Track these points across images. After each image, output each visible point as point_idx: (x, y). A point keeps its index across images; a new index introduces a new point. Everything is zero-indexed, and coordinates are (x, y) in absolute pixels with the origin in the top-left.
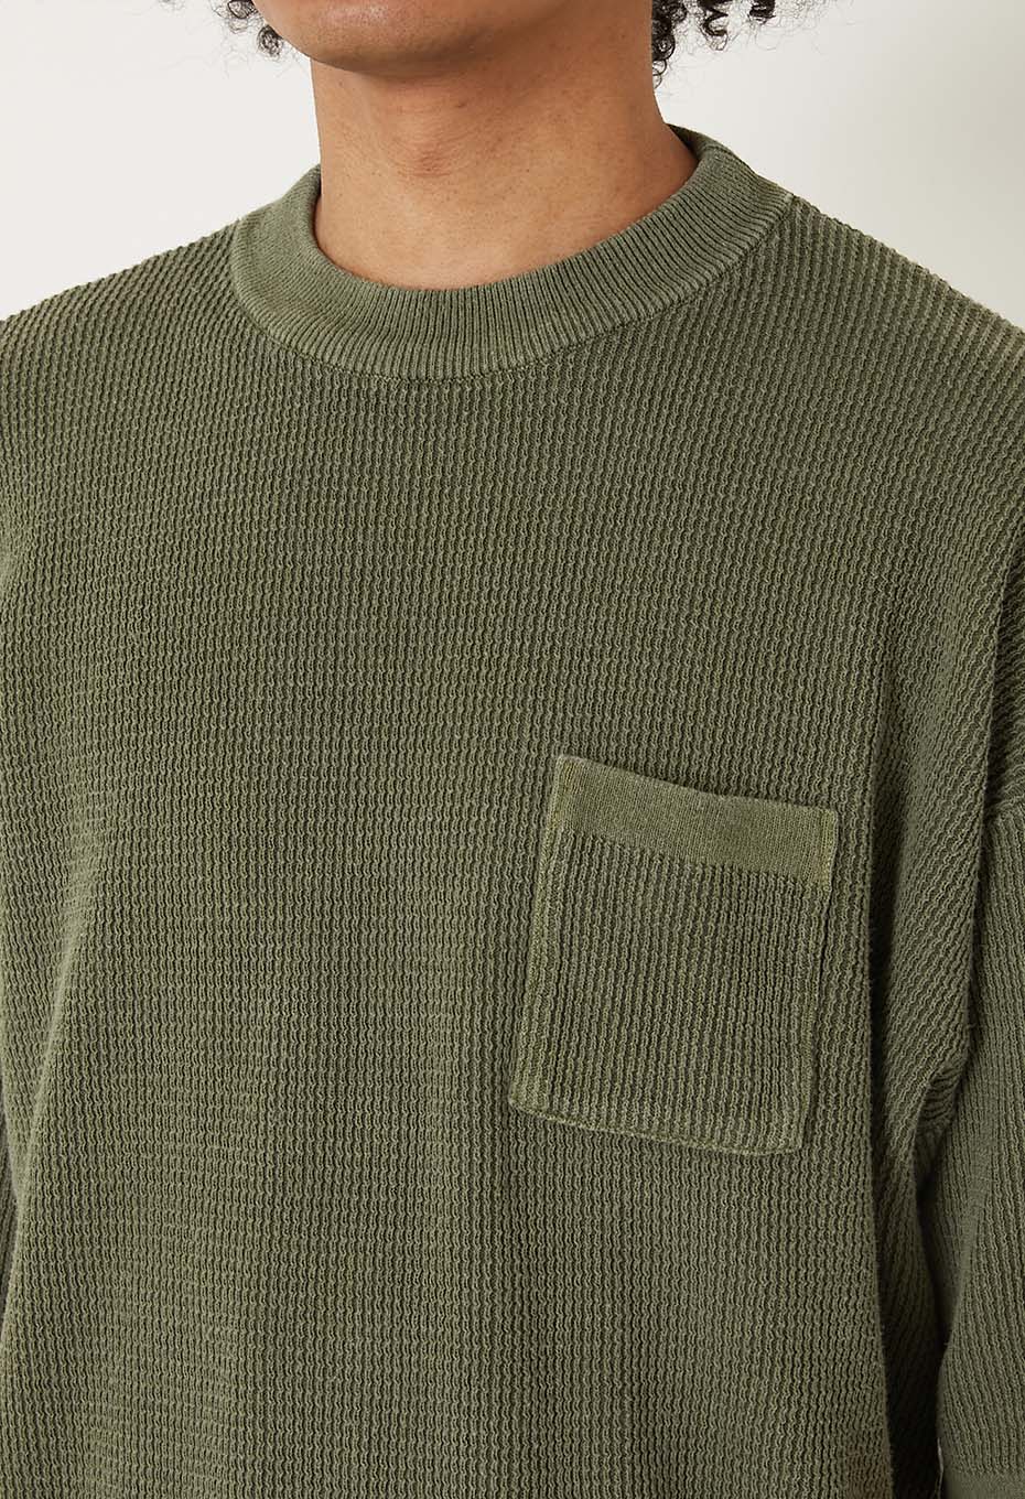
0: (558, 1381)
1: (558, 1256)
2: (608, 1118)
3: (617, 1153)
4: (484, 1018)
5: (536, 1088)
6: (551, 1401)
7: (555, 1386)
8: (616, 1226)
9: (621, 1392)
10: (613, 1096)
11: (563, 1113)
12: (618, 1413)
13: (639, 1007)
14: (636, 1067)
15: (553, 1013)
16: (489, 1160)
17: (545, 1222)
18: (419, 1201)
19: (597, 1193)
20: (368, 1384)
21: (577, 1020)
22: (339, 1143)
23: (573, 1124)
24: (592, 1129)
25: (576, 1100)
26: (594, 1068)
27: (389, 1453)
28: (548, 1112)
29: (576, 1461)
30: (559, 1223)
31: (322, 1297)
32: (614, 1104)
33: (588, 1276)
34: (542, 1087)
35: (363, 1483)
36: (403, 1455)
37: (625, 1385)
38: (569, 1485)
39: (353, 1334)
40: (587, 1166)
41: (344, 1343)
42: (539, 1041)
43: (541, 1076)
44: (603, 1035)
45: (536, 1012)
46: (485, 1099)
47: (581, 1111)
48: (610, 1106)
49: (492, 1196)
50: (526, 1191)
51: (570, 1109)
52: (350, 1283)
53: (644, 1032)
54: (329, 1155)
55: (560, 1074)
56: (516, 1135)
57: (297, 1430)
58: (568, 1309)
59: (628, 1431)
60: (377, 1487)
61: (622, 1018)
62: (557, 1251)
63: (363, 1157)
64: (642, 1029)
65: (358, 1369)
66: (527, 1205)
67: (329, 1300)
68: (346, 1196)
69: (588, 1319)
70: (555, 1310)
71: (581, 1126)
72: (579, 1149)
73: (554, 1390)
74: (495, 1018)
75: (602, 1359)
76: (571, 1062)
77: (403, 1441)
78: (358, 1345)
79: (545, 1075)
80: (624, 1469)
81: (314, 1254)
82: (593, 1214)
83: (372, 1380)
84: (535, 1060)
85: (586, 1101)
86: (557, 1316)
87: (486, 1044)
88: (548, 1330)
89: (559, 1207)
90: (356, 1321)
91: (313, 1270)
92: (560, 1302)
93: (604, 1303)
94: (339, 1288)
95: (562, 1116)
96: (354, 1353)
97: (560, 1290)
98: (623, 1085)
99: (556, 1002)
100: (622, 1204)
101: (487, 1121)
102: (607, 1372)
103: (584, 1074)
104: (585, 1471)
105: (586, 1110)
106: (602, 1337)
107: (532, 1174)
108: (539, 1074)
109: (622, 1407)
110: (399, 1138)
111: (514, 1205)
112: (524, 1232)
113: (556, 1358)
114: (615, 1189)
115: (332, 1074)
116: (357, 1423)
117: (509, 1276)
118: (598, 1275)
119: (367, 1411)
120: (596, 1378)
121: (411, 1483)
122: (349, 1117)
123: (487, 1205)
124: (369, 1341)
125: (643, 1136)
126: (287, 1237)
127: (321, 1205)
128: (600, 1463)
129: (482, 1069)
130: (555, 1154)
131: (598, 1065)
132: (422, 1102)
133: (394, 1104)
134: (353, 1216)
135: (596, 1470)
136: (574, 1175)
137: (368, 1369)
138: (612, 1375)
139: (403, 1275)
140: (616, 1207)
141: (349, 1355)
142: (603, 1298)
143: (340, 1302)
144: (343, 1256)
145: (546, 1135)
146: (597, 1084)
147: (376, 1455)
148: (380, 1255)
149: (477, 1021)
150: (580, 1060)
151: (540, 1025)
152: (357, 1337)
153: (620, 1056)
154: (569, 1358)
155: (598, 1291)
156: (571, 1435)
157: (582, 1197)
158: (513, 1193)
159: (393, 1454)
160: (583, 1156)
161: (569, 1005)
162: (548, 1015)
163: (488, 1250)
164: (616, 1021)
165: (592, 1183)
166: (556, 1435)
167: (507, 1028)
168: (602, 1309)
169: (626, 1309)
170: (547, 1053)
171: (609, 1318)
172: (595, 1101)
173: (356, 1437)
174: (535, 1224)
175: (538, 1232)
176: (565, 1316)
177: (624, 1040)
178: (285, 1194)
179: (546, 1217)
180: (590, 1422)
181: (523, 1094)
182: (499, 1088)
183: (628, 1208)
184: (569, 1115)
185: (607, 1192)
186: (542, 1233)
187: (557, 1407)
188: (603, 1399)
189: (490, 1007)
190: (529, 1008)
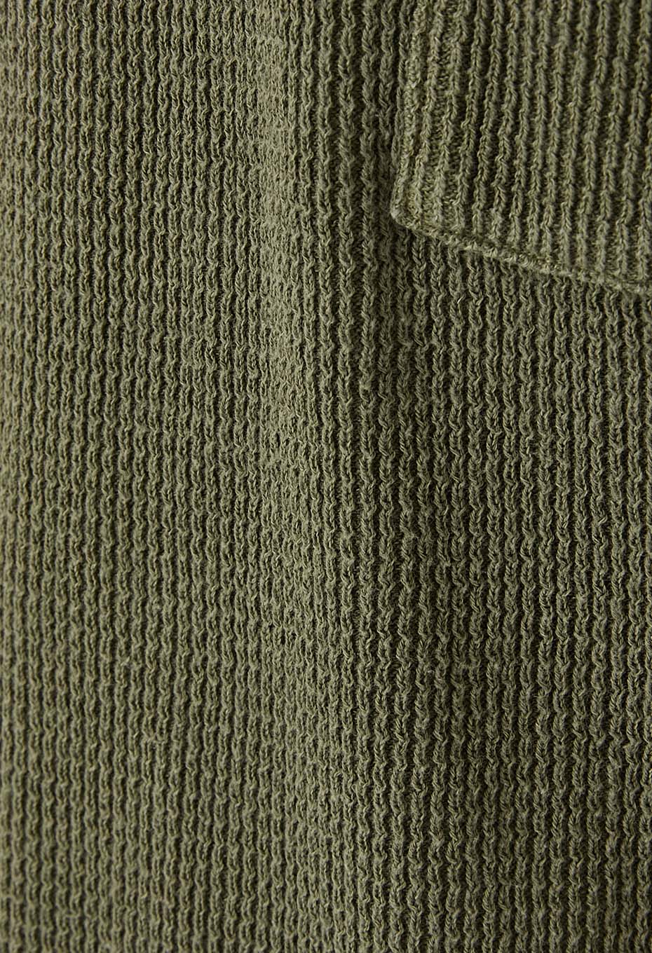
0: (490, 728)
1: (490, 504)
2: (573, 253)
3: (594, 320)
4: (337, 51)
5: (439, 189)
6: (476, 764)
7: (485, 737)
8: (595, 455)
9: (604, 750)
10: (580, 212)
11: (492, 237)
12: (596, 787)
13: (624, 44)
14: (620, 160)
15: (466, 46)
16: (346, 323)
17: (465, 441)
18: (252, 376)
19: (560, 392)
20: (180, 679)
21: (512, 62)
22: (129, 259)
23: (512, 259)
24: (545, 270)
25: (515, 213)
26: (544, 158)
27: (213, 798)
28: (465, 234)
29: (521, 870)
30: (491, 443)
31: (107, 521)
32: (582, 226)
33: (546, 543)
34: (450, 188)
35: (171, 841)
36: (234, 805)
37: (609, 739)
38: (507, 913)
39: (159, 590)
40: (541, 340)
41: (144, 605)
42: (441, 101)
43: (447, 167)
44: (557, 96)
45: (434, 44)
46: (339, 204)
47: (524, 235)
48: (574, 231)
49: (354, 388)
50: (429, 380)
51: (505, 230)
52: (153, 504)
53: (634, 91)
54: (114, 279)
55: (484, 163)
56: (410, 275)
57: (73, 735)
58: (509, 600)
59: (612, 817)
60: (193, 850)
61: (591, 65)
62: (489, 494)
63: (165, 286)
64: (631, 85)
65: (166, 652)
66: (430, 407)
67: (119, 528)
68: (142, 353)
69: (545, 619)
70: (485, 601)
71: (525, 264)
72: (527, 307)
73: (483, 744)
74: (359, 53)
75: (571, 690)
76: (504, 142)
77: (235, 782)
78: (167, 609)
79: (454, 166)
80: (604, 884)
81: (92, 448)
82: (554, 430)
83: (189, 672)
84: (435, 134)
85: (532, 217)
86: (489, 612)
87: (342, 102)
88: (470, 638)
89: (492, 412)
90: (164, 570)
91: (91, 474)
92: (494, 588)
93: (573, 594)
94: (136, 511)
95: (491, 245)
96: (161, 621)
97: (494, 566)
98: (596, 192)
99: (472, 26)
100: (606, 416)
101: (344, 248)
102: (579, 715)
103: (527, 164)
104: (536, 888)
105: (533, 234)
106: (571, 652)
107: (440, 350)
108: (443, 164)
109: (603, 776)
110: (219, 258)
111: (404, 406)
112: (424, 457)
113: (486, 687)
114: (592, 388)
115: (115, 134)
116: (163, 740)
117: (387, 536)
118: (564, 543)
119: (178, 724)
120: (559, 723)
121: (247, 853)
122: (144, 214)
123: (344, 405)
124: (183, 606)
125: (638, 290)
126: (53, 413)
127: (104, 363)
128: (565, 873)
129: (333, 149)
130: (483, 312)
131: (552, 150)
132: (253, 196)
133: (212, 197)
134: (155, 387)
135: (557, 886)
136: (519, 355)
137: (182, 652)
138: (587, 721)
139: (232, 503)
140: (594, 422)
141: (152, 625)
142: (573, 583)
143: (137, 533)
144: (139, 455)
145: (464, 278)
146: (551, 186)
147: (192, 797)
148: (196, 464)
149: (324, 57)
150: (520, 140)
151: (442, 70)
152: (165, 595)
153: (588, 137)
154: (510, 689)
155: (563, 572)
156: (513, 824)
157: (533, 398)
158: (402, 384)
159: (219, 801)
160: (534, 320)
161: (497, 32)
162: (456, 51)
163: (346, 486)
164: (579, 68)
165: (551, 372)
166: (486, 824)
167: (383, 73)
168: (571, 601)
169: (615, 610)
170: (457, 122)
171: (582, 620)
172: (549, 216)
173: (160, 765)
174: (447, 444)
175: (451, 458)
176: (504, 612)
177: (596, 105)
178: (49, 338)
179: (467, 430)
180: (549, 802)
181: (415, 201)
182: (371, 186)
183: (615, 425)
184: (503, 240)
185: (578, 392)
186: (459, 460)
187: (488, 774)
188: (571, 763)
189: (347, 31)
190: (422, 35)
